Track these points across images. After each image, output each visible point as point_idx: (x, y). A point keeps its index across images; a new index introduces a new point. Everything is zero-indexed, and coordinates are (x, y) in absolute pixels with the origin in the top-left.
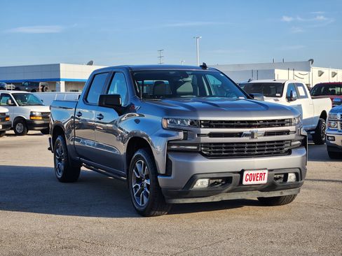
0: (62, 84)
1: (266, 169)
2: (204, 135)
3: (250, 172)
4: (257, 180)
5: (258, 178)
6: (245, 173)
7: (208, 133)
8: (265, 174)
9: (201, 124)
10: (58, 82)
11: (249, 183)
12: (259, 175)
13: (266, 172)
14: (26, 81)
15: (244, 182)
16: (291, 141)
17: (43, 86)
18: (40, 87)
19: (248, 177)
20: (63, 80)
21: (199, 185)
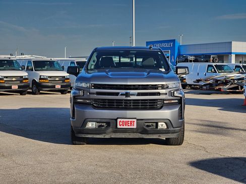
0: (233, 56)
1: (135, 118)
2: (93, 93)
3: (122, 120)
4: (128, 126)
5: (129, 125)
6: (119, 120)
7: (95, 92)
8: (134, 121)
9: (92, 86)
10: (230, 55)
11: (122, 127)
12: (129, 122)
13: (135, 120)
14: (203, 55)
15: (119, 127)
16: (164, 100)
17: (214, 58)
18: (211, 59)
19: (121, 123)
20: (234, 53)
21: (90, 125)
